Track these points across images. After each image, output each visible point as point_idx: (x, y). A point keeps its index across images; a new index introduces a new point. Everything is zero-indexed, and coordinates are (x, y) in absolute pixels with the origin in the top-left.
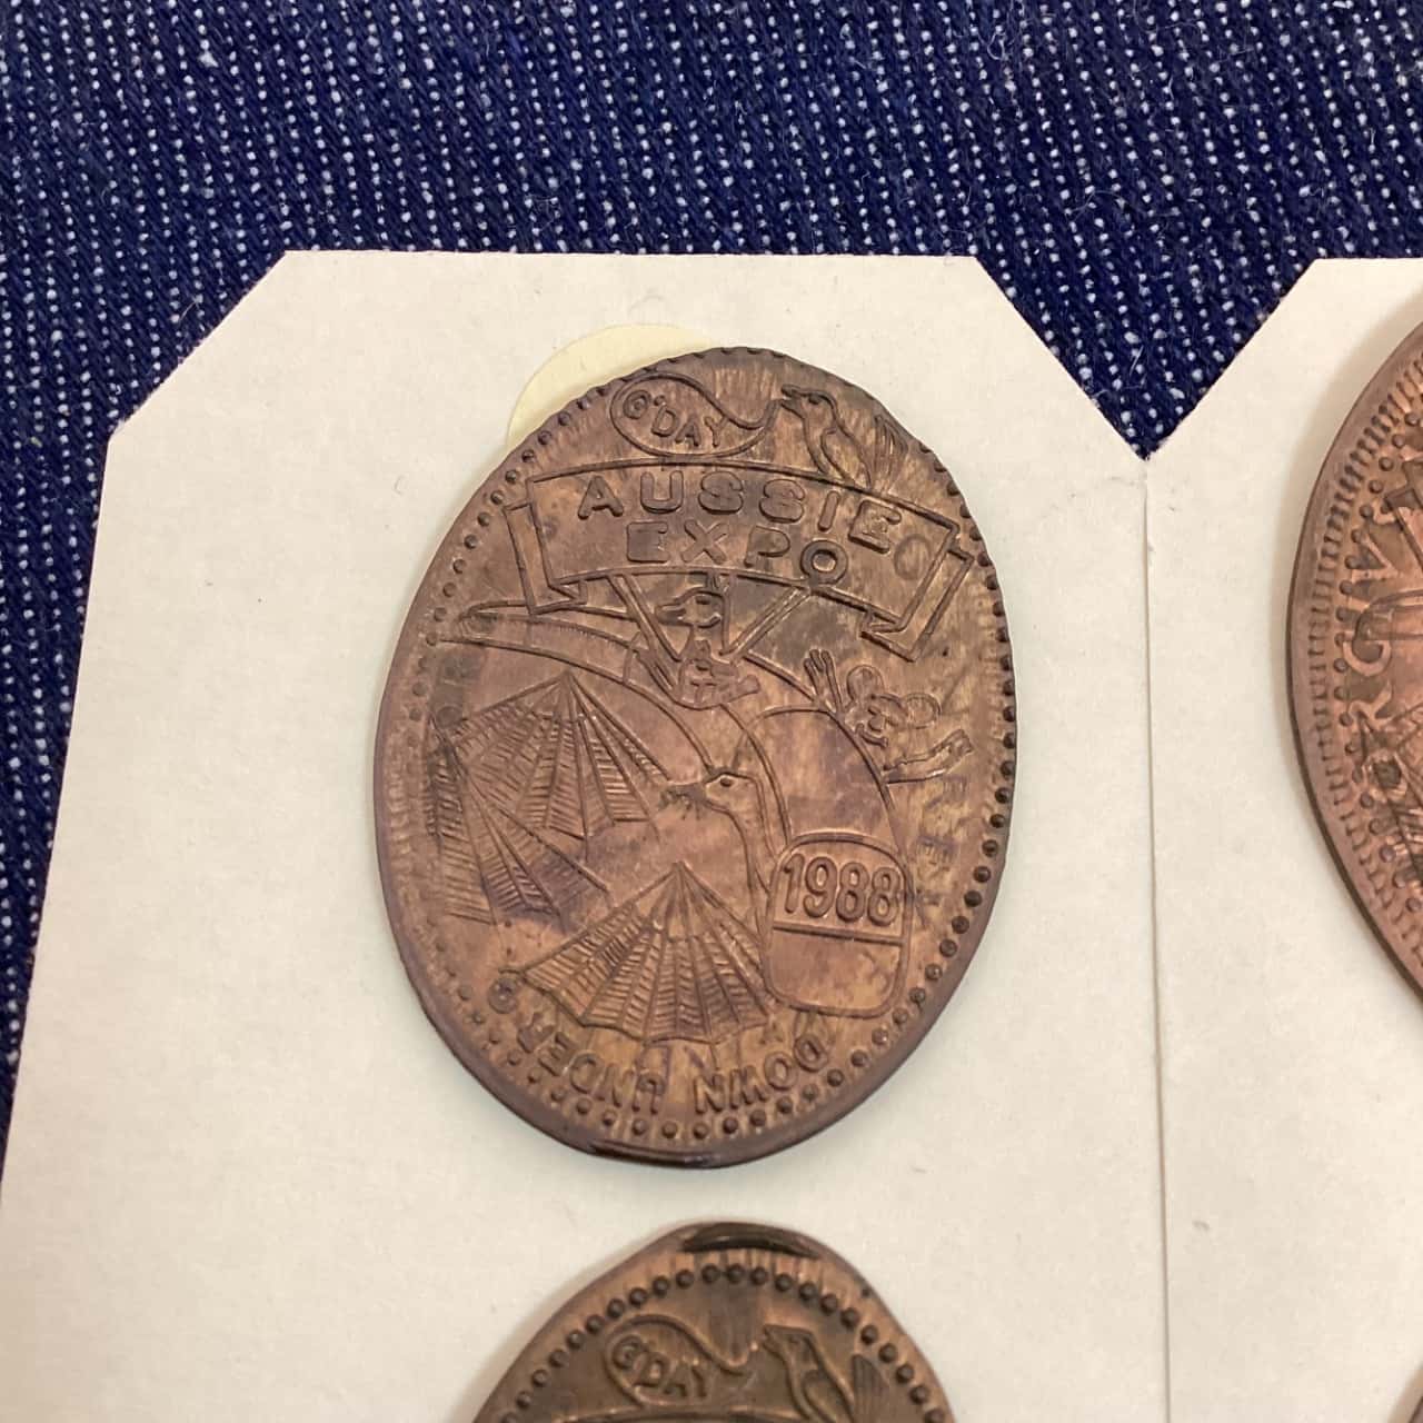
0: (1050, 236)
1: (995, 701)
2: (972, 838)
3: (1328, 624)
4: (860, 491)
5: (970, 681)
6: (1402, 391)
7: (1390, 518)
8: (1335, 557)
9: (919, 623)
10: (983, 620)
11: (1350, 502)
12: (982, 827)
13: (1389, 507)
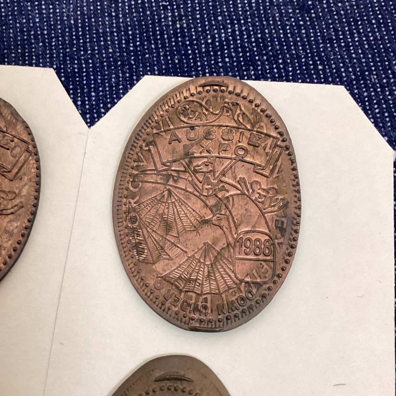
0: (76, 64)
1: (32, 193)
2: (19, 232)
3: (126, 177)
4: (4, 132)
5: (27, 187)
6: (156, 113)
7: (147, 148)
8: (131, 158)
9: (15, 170)
10: (33, 170)
11: (137, 143)
12: (22, 228)
13: (147, 145)
